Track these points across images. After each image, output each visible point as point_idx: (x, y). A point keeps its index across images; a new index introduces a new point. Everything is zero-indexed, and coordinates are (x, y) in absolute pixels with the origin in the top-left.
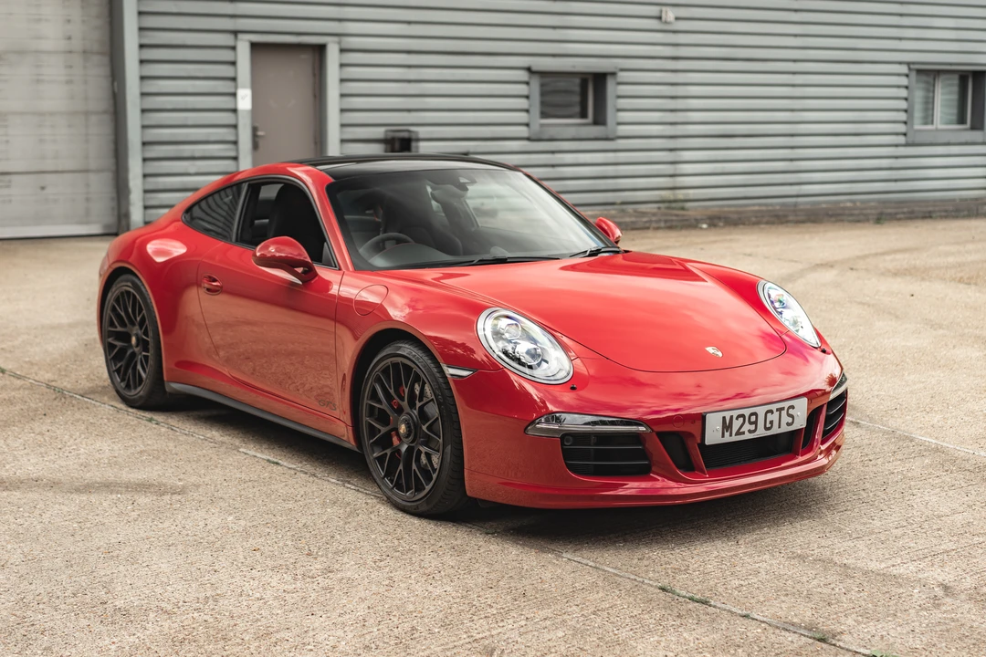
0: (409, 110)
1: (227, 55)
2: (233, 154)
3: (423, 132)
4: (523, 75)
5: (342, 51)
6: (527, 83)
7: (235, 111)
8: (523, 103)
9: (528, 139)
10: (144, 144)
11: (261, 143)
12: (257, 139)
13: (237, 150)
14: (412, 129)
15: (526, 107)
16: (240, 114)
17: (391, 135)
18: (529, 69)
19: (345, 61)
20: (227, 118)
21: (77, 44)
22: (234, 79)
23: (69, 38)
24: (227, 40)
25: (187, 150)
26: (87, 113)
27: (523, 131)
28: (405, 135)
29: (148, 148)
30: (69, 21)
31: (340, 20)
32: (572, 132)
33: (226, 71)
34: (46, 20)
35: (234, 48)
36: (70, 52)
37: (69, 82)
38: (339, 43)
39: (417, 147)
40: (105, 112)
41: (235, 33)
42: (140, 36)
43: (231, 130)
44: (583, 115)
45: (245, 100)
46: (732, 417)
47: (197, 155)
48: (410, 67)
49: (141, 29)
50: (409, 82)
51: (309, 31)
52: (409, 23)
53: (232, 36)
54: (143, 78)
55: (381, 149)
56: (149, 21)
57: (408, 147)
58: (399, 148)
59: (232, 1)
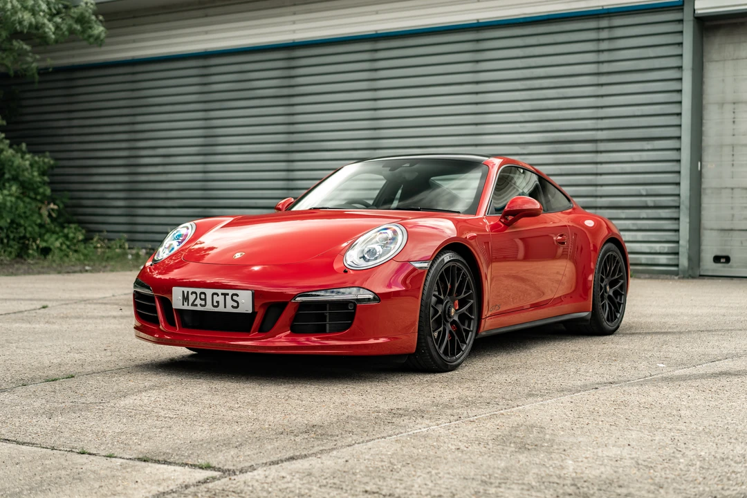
46: (188, 292)
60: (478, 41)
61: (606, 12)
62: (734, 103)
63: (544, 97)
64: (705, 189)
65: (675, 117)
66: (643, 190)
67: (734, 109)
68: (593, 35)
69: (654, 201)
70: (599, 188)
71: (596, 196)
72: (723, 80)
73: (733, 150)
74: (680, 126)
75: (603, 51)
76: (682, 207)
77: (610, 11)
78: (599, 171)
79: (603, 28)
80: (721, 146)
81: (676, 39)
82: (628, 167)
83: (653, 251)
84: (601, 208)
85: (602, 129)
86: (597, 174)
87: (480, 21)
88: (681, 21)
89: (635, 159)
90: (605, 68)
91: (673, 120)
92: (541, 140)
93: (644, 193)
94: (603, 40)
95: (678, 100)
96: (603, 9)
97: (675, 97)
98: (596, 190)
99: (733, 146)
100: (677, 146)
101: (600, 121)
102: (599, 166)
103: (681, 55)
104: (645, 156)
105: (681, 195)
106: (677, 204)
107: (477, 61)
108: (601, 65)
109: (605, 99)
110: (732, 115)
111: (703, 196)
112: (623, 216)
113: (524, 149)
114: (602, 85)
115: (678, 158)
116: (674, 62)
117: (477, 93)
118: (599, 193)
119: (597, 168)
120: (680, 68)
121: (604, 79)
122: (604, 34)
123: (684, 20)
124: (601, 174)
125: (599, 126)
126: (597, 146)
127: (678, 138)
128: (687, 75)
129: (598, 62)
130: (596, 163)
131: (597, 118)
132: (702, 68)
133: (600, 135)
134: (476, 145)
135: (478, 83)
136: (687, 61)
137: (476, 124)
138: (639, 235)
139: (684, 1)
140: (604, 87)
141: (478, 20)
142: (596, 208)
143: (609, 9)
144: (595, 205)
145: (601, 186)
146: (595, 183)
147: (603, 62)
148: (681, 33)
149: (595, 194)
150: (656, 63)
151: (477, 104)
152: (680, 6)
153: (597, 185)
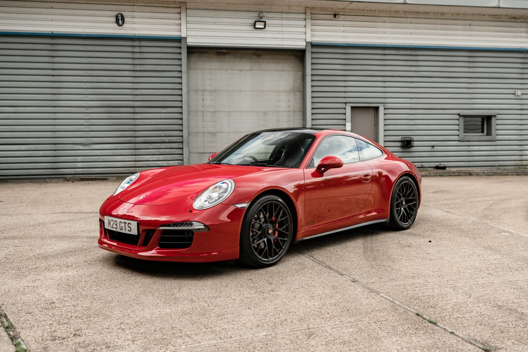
0: (411, 130)
1: (342, 111)
3: (415, 138)
4: (457, 117)
5: (385, 109)
6: (458, 120)
8: (456, 127)
9: (459, 141)
14: (412, 137)
15: (458, 129)
17: (403, 139)
18: (459, 114)
19: (386, 113)
21: (292, 109)
22: (345, 119)
23: (289, 107)
24: (343, 106)
27: (457, 138)
28: (409, 139)
30: (289, 101)
31: (384, 98)
32: (477, 138)
33: (342, 117)
34: (282, 101)
35: (345, 109)
36: (289, 111)
37: (289, 121)
38: (384, 106)
39: (413, 144)
41: (346, 103)
42: (312, 105)
44: (483, 132)
45: (348, 126)
48: (411, 114)
49: (312, 103)
50: (411, 120)
51: (372, 102)
52: (411, 98)
53: (345, 104)
54: (312, 119)
55: (399, 144)
56: (315, 100)
57: (410, 144)
58: (407, 144)
59: (345, 92)
60: (53, 44)
62: (203, 91)
63: (100, 81)
64: (190, 133)
65: (178, 96)
66: (162, 133)
67: (203, 94)
68: (130, 49)
69: (169, 139)
70: (136, 132)
71: (135, 137)
72: (197, 79)
73: (203, 114)
74: (182, 101)
75: (136, 58)
76: (184, 142)
78: (136, 123)
79: (136, 46)
80: (197, 112)
81: (178, 56)
82: (153, 122)
83: (169, 165)
84: (138, 143)
85: (137, 101)
86: (135, 125)
87: (54, 33)
89: (158, 117)
90: (138, 68)
91: (179, 98)
92: (99, 105)
93: (163, 135)
94: (136, 52)
95: (180, 88)
96: (135, 36)
97: (178, 86)
99: (203, 112)
100: (181, 111)
102: (136, 120)
103: (181, 65)
104: (163, 116)
105: (184, 136)
106: (181, 141)
107: (53, 57)
108: (135, 66)
109: (138, 84)
110: (202, 97)
112: (151, 147)
113: (88, 110)
114: (136, 77)
115: (181, 117)
116: (178, 68)
117: (53, 76)
118: (136, 135)
120: (181, 71)
121: (137, 74)
122: (137, 50)
123: (182, 47)
124: (137, 125)
125: (136, 99)
126: (135, 110)
127: (181, 107)
128: (184, 75)
129: (134, 64)
130: (135, 119)
131: (134, 95)
132: (188, 73)
133: (137, 104)
134: (54, 107)
135: (53, 69)
136: (184, 68)
137: (54, 94)
138: (161, 157)
139: (181, 37)
140: (137, 78)
141: (52, 32)
142: (135, 143)
143: (139, 36)
144: (135, 142)
145: (138, 131)
146: (134, 130)
147: (136, 65)
148: (181, 53)
149: (134, 136)
150: (168, 68)
151: (54, 82)
152: (179, 40)
153: (135, 131)
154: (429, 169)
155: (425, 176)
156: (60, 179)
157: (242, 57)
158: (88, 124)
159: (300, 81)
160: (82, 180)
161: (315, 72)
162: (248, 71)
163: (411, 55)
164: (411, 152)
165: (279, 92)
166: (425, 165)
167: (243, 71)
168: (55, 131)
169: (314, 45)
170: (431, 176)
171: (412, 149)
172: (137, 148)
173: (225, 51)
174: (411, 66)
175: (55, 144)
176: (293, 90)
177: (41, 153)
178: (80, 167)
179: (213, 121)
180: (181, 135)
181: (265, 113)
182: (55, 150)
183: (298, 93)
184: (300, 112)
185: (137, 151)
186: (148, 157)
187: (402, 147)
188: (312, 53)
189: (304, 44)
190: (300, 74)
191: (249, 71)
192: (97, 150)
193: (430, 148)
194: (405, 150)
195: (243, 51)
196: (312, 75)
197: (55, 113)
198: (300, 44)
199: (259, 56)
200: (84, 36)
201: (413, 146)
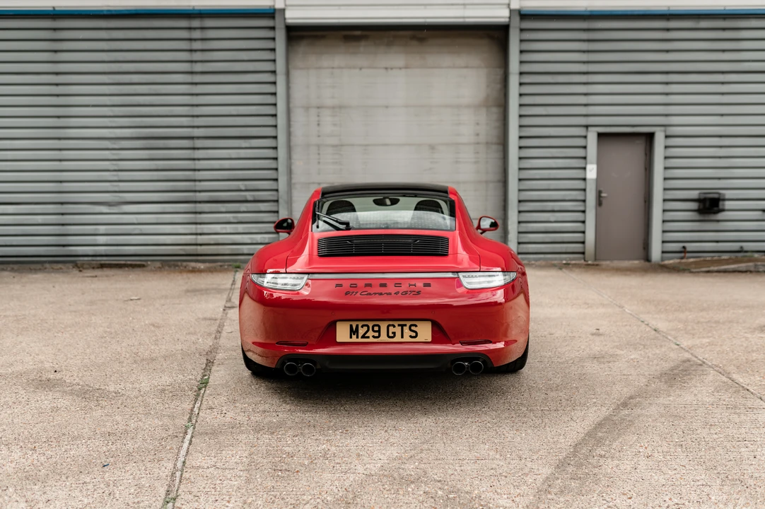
0: (719, 179)
1: (580, 142)
2: (582, 208)
3: (728, 194)
5: (667, 137)
7: (584, 179)
10: (520, 201)
11: (604, 202)
12: (601, 199)
13: (585, 206)
14: (721, 191)
16: (588, 181)
17: (703, 196)
19: (668, 144)
20: (580, 184)
21: (482, 138)
22: (585, 158)
23: (478, 135)
24: (581, 131)
25: (550, 205)
26: (487, 182)
28: (716, 196)
29: (522, 204)
30: (478, 124)
31: (667, 115)
33: (580, 152)
34: (464, 124)
35: (585, 137)
36: (478, 143)
37: (476, 162)
38: (665, 131)
39: (724, 205)
40: (499, 181)
41: (587, 127)
42: (520, 131)
43: (582, 193)
45: (592, 172)
47: (556, 209)
48: (721, 147)
49: (520, 126)
50: (720, 157)
51: (641, 123)
52: (722, 115)
53: (584, 129)
54: (520, 158)
55: (694, 206)
56: (526, 121)
57: (717, 205)
58: (709, 206)
59: (586, 105)
60: (55, 29)
61: (198, 12)
62: (318, 108)
63: (133, 92)
64: (295, 184)
65: (270, 118)
66: (241, 185)
67: (319, 113)
68: (184, 34)
69: (253, 196)
70: (197, 183)
71: (195, 191)
72: (308, 86)
73: (319, 150)
74: (276, 126)
75: (196, 51)
76: (280, 201)
77: (202, 12)
78: (197, 167)
79: (195, 29)
80: (308, 145)
81: (269, 45)
82: (226, 164)
83: (254, 242)
84: (200, 202)
85: (198, 127)
86: (195, 170)
87: (57, 9)
88: (273, 28)
89: (233, 156)
90: (198, 67)
91: (270, 121)
92: (134, 135)
93: (243, 188)
94: (195, 40)
95: (273, 102)
96: (194, 10)
97: (270, 99)
98: (195, 186)
99: (318, 146)
100: (274, 145)
101: (195, 119)
102: (197, 162)
103: (274, 61)
104: (243, 153)
105: (280, 190)
106: (275, 199)
107: (56, 51)
108: (194, 64)
109: (199, 97)
110: (317, 119)
111: (293, 191)
112: (224, 210)
113: (114, 144)
114: (196, 84)
115: (274, 156)
116: (269, 66)
117: (57, 85)
118: (197, 189)
119: (195, 164)
120: (274, 72)
121: (198, 78)
122: (197, 34)
123: (277, 27)
124: (199, 170)
125: (195, 124)
126: (194, 143)
127: (275, 137)
128: (281, 80)
129: (192, 62)
130: (194, 159)
131: (193, 116)
132: (288, 74)
133: (197, 132)
134: (59, 139)
135: (57, 74)
136: (280, 66)
137: (59, 117)
138: (240, 228)
139: (275, 10)
140: (199, 86)
141: (54, 8)
142: (195, 202)
143: (200, 10)
144: (194, 200)
145: (200, 181)
146: (193, 178)
147: (196, 62)
148: (274, 39)
149: (194, 189)
150: (251, 66)
151: (58, 95)
152: (270, 14)
153: (195, 181)
154: (756, 255)
155: (746, 272)
156: (67, 265)
157: (389, 44)
158: (116, 168)
159: (499, 86)
160: (102, 266)
161: (527, 68)
162: (400, 68)
163: (724, 29)
164: (718, 221)
165: (459, 107)
166: (747, 246)
167: (392, 69)
168: (61, 182)
169: (524, 16)
170: (758, 272)
171: (721, 216)
172: (198, 210)
173: (358, 33)
174: (724, 51)
175: (62, 203)
176: (486, 104)
177: (40, 219)
178: (102, 243)
179: (336, 163)
180: (275, 188)
181: (432, 147)
182: (63, 214)
183: (495, 110)
184: (498, 144)
185: (198, 216)
186: (218, 228)
187: (700, 211)
188: (522, 30)
189: (506, 13)
190: (500, 72)
191: (404, 70)
192: (131, 215)
193: (760, 213)
194: (707, 217)
195: (393, 33)
196: (521, 73)
197: (60, 150)
198: (500, 15)
199: (421, 40)
200: (105, 13)
201: (723, 210)
